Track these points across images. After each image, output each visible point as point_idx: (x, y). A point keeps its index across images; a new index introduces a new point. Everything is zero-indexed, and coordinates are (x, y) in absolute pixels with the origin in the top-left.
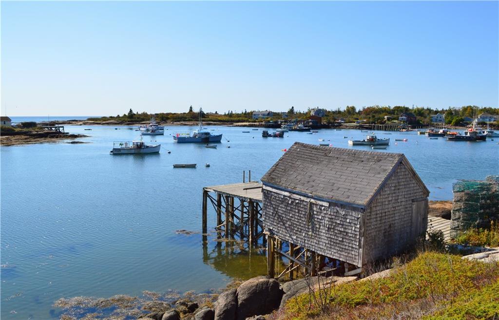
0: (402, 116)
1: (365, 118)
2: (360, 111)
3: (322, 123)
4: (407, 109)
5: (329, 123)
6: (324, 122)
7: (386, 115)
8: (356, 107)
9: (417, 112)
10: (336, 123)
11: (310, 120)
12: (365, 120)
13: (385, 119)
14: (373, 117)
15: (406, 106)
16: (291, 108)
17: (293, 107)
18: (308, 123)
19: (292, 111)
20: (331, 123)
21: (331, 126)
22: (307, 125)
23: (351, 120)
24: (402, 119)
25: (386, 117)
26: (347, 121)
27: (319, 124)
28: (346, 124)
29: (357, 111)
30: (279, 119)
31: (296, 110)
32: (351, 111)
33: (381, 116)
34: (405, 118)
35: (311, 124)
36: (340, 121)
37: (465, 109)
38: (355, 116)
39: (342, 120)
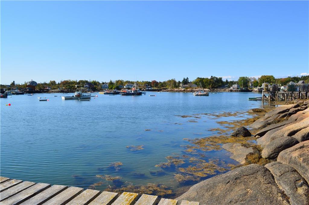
0: (85, 85)
1: (63, 87)
2: (59, 84)
3: (36, 90)
4: (87, 82)
5: (40, 89)
6: (37, 89)
7: (76, 85)
8: (56, 81)
9: (93, 83)
10: (45, 89)
11: (27, 88)
12: (64, 88)
13: (75, 87)
14: (69, 85)
15: (86, 80)
16: (13, 82)
17: (14, 81)
18: (26, 89)
19: (13, 84)
20: (42, 90)
21: (42, 91)
22: (25, 91)
23: (55, 88)
24: (86, 86)
25: (76, 86)
26: (52, 88)
27: (33, 91)
28: (52, 90)
29: (57, 83)
30: (4, 88)
31: (16, 83)
32: (53, 83)
33: (73, 85)
34: (88, 86)
35: (28, 90)
36: (47, 88)
37: (117, 82)
38: (57, 86)
39: (49, 87)
